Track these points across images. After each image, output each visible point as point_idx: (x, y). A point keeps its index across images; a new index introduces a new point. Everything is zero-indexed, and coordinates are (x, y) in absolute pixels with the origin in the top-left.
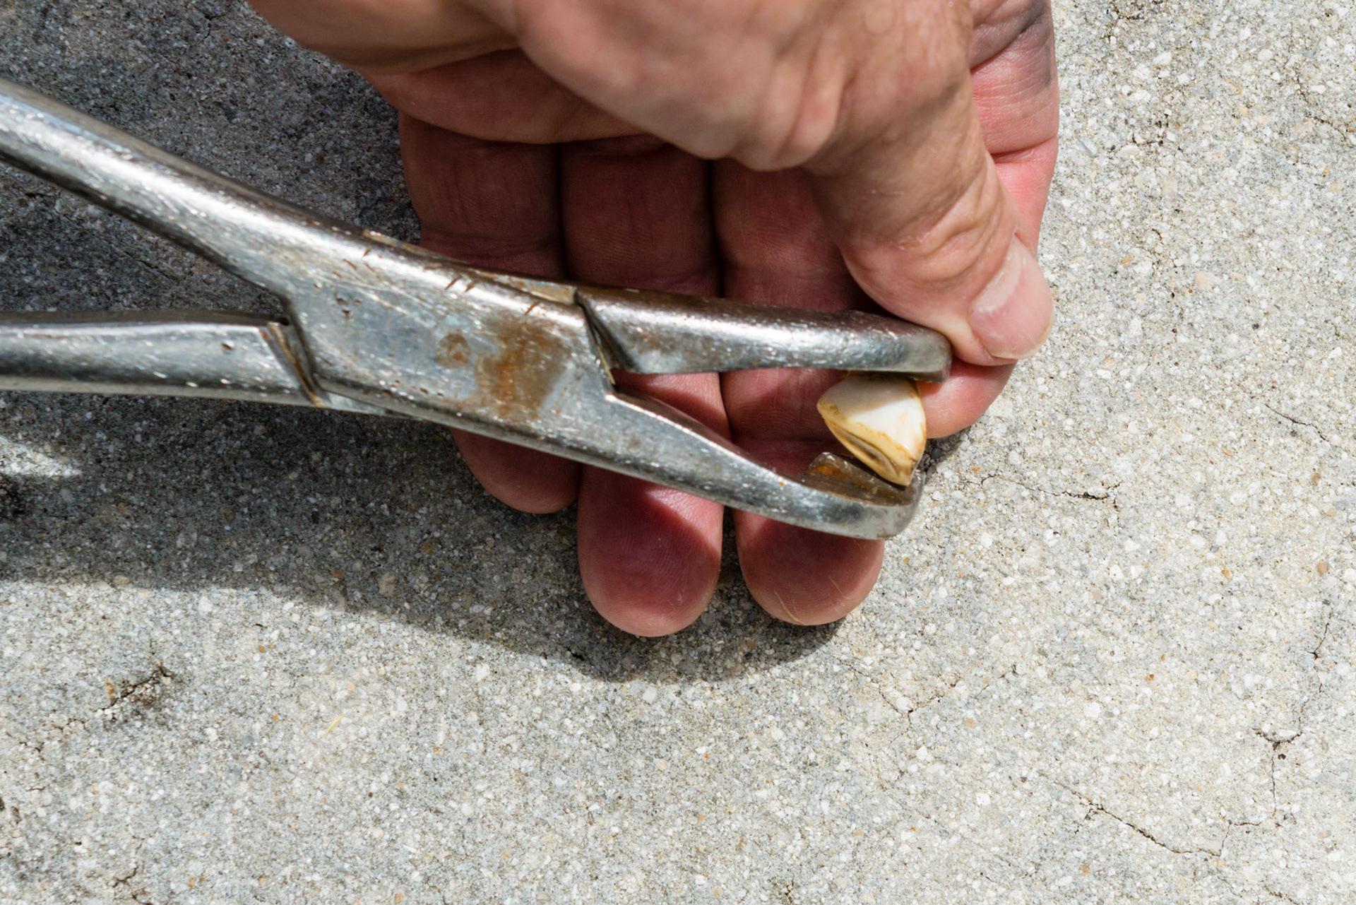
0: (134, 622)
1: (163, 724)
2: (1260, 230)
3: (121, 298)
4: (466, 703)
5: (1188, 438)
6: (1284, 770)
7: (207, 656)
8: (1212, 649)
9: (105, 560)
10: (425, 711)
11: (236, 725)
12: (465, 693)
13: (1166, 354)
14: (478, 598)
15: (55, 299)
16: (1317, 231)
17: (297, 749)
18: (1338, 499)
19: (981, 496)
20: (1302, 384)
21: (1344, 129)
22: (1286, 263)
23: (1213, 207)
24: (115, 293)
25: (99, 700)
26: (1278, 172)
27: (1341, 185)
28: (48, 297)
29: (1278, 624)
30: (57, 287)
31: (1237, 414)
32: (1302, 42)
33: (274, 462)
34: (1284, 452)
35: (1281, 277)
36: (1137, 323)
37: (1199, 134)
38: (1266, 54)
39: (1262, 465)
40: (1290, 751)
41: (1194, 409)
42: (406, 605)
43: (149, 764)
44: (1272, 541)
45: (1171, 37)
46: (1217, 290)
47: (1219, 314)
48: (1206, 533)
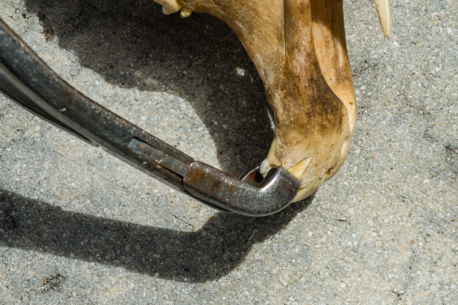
0: (50, 260)
1: (59, 291)
2: (393, 140)
3: (46, 161)
4: (152, 284)
5: (371, 203)
6: (401, 303)
7: (73, 270)
8: (379, 266)
9: (41, 241)
10: (140, 287)
11: (82, 291)
12: (152, 281)
13: (365, 177)
14: (156, 252)
15: (26, 162)
16: (410, 140)
17: (100, 298)
18: (417, 221)
19: (309, 221)
20: (406, 186)
21: (418, 109)
22: (401, 149)
23: (378, 133)
24: (44, 160)
25: (40, 284)
26: (398, 122)
27: (417, 126)
28: (24, 161)
29: (399, 259)
30: (26, 158)
31: (386, 195)
32: (405, 82)
33: (93, 211)
34: (400, 207)
35: (399, 154)
36: (356, 168)
37: (374, 111)
38: (394, 86)
39: (394, 211)
40: (403, 297)
41: (373, 194)
42: (134, 255)
43: (55, 303)
44: (397, 234)
45: (365, 81)
46: (380, 158)
47: (380, 165)
48: (377, 232)
